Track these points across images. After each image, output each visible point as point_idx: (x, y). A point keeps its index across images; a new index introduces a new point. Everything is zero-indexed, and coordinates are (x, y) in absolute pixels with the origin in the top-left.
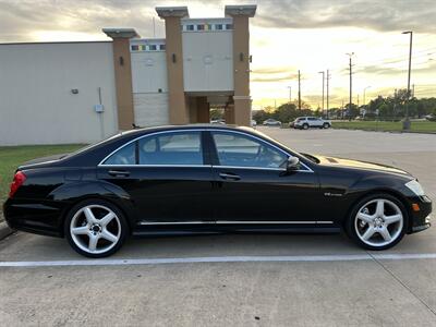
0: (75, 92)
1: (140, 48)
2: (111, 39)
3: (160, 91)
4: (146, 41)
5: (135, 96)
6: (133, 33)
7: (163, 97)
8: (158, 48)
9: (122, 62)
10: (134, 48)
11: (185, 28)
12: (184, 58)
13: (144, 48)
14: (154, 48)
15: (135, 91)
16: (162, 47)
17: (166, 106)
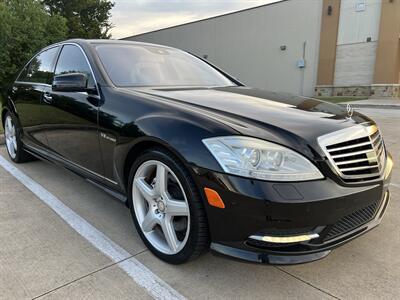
0: (283, 48)
3: (369, 40)
5: (339, 48)
7: (371, 47)
15: (339, 43)
17: (373, 58)
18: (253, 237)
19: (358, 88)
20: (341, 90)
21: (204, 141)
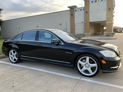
0: (61, 24)
1: (77, 10)
2: (70, 9)
3: (82, 22)
4: (79, 8)
5: (75, 24)
6: (75, 7)
7: (83, 24)
8: (82, 10)
9: (72, 15)
10: (76, 11)
11: (90, 2)
12: (90, 11)
13: (78, 10)
14: (81, 10)
15: (75, 23)
16: (83, 9)
17: (84, 27)
18: (111, 68)
19: (81, 34)
20: (77, 35)
21: (100, 52)
